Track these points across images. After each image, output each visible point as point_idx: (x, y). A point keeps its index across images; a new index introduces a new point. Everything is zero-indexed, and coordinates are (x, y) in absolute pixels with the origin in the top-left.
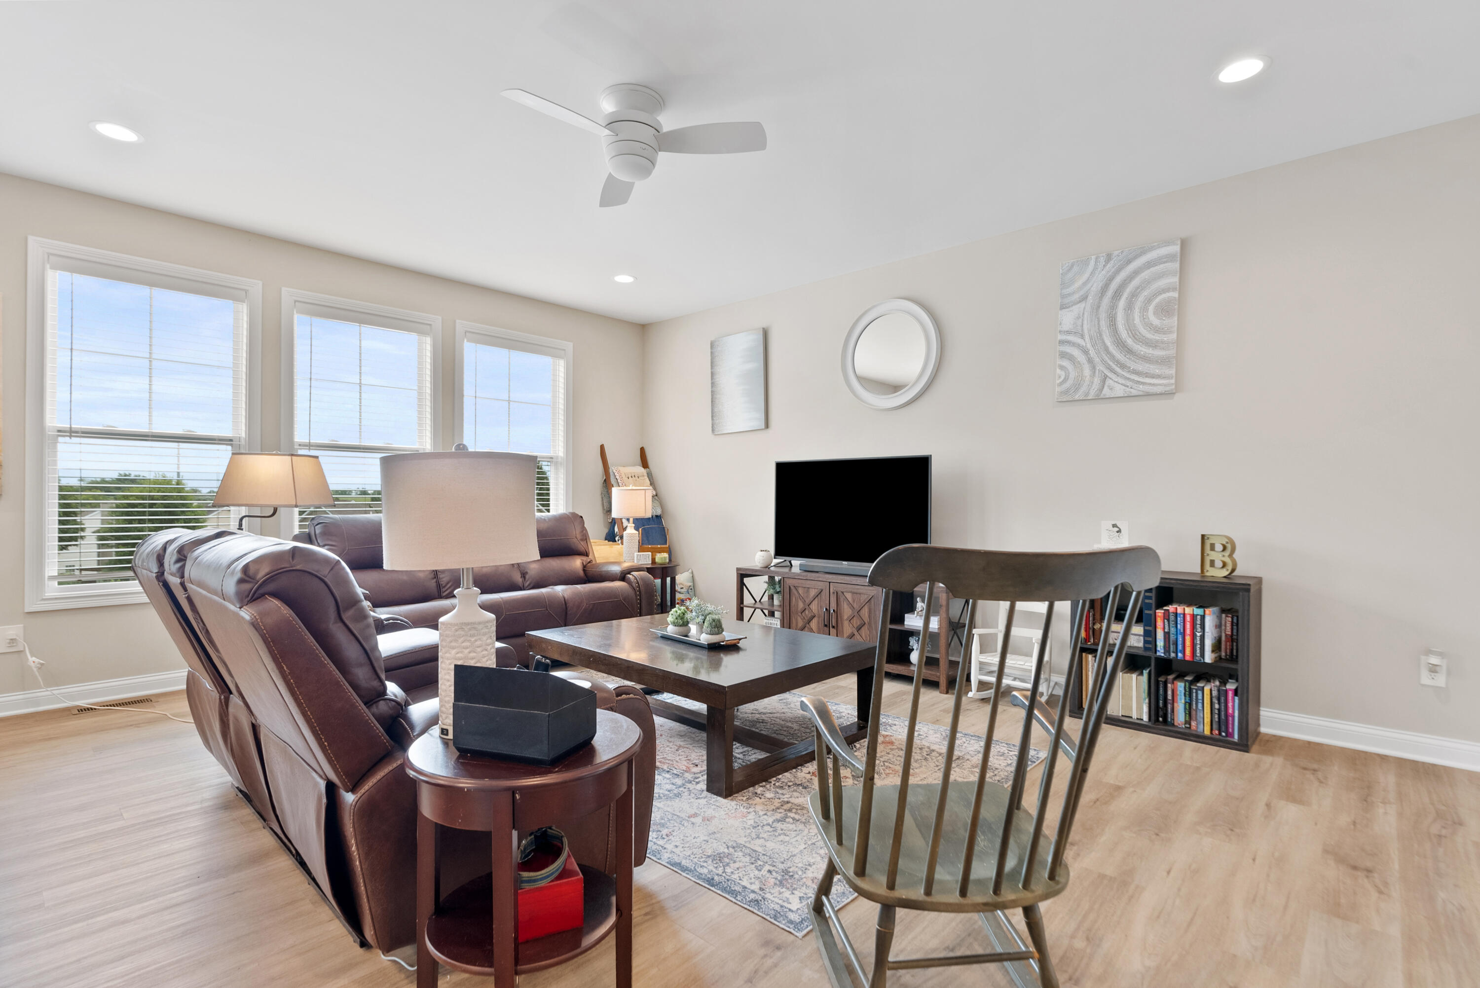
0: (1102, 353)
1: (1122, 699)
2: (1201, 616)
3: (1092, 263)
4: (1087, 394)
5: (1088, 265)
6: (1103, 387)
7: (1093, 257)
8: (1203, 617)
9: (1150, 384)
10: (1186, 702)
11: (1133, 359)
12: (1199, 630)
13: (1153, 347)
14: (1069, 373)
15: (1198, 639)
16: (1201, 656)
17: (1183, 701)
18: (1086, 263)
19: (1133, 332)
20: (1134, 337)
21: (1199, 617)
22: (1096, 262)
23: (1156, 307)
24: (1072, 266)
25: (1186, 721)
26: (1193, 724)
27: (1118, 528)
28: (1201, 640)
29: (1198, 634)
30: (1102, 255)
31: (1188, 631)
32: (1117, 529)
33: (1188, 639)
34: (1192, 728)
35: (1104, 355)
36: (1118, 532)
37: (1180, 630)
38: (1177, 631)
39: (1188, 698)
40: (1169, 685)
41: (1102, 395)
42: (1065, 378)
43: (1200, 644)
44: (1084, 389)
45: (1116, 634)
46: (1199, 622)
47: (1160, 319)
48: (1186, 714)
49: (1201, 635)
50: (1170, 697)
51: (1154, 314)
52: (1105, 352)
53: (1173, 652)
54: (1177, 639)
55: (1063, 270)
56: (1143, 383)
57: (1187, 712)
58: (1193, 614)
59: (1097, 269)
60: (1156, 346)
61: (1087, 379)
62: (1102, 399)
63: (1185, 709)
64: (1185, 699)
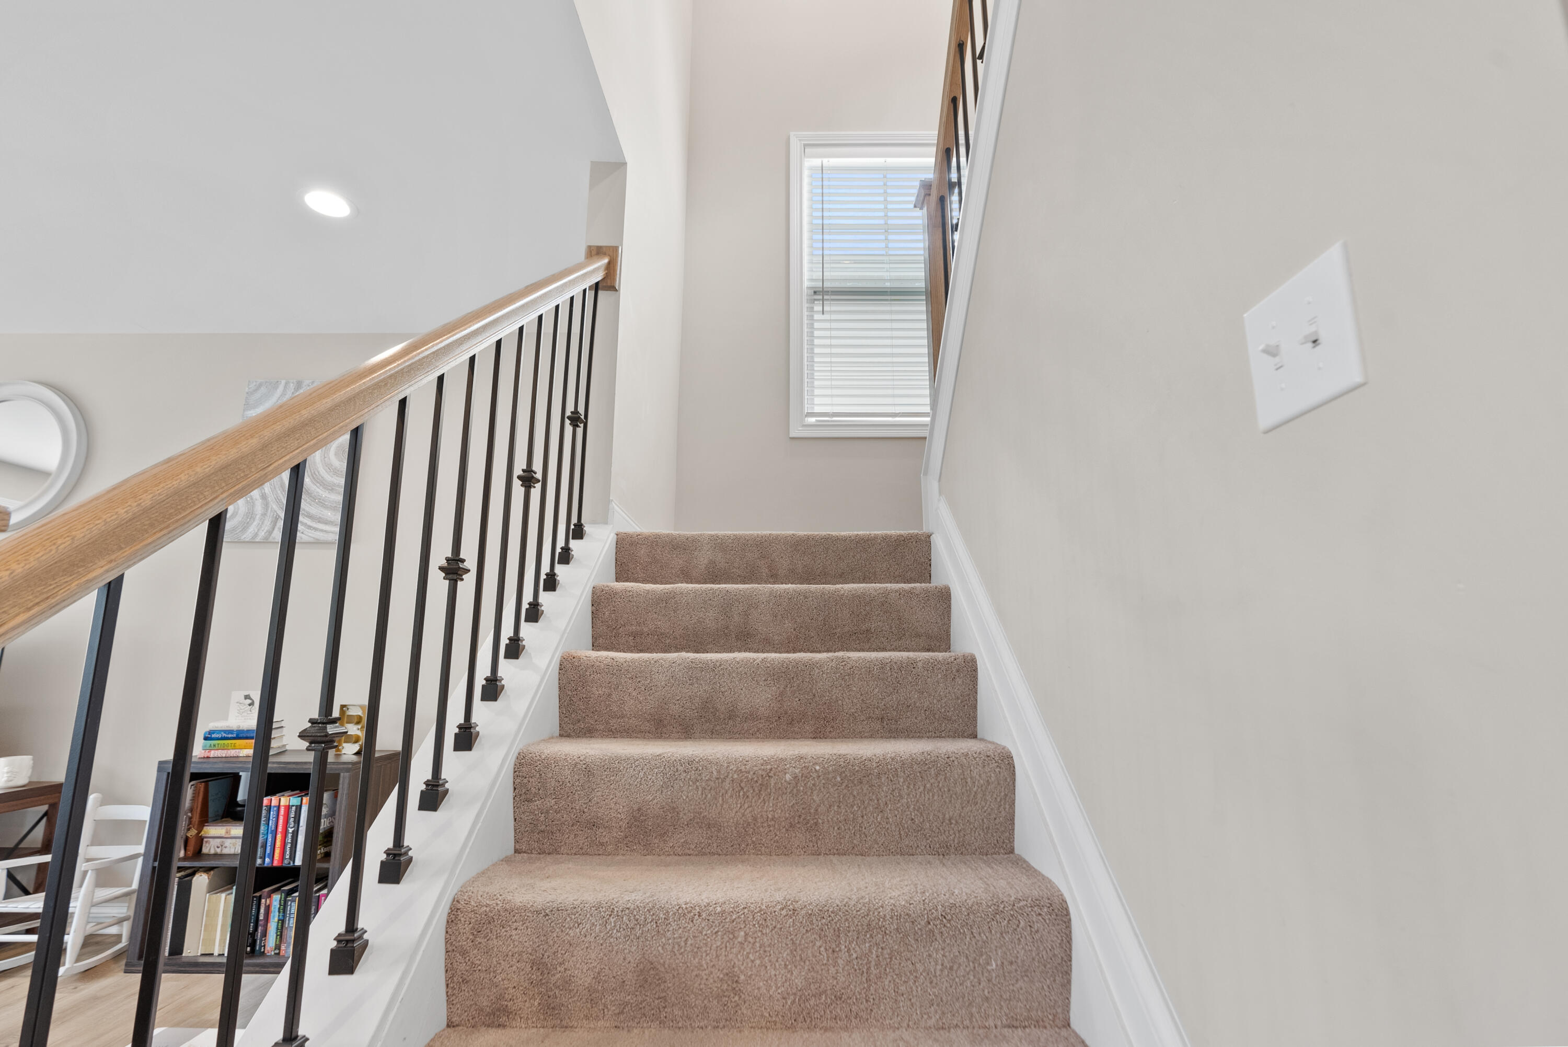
0: (277, 489)
1: (205, 930)
2: (297, 806)
3: (281, 388)
4: (256, 535)
5: (276, 390)
6: (273, 529)
7: (283, 382)
8: (299, 808)
9: (322, 531)
10: (279, 920)
11: (308, 500)
12: (292, 824)
13: (329, 489)
14: (238, 509)
15: (290, 836)
16: (290, 858)
17: (276, 919)
18: (275, 385)
19: (313, 471)
20: (313, 476)
21: (294, 808)
22: (285, 387)
23: (338, 447)
24: (260, 385)
25: (276, 945)
26: (283, 947)
27: (251, 699)
28: (292, 837)
29: (291, 830)
30: (292, 381)
31: (280, 829)
32: (249, 701)
33: (279, 837)
34: (281, 954)
35: (279, 492)
36: (250, 705)
37: (271, 828)
38: (268, 829)
39: (281, 914)
40: (263, 901)
41: (271, 537)
42: (233, 513)
43: (292, 843)
44: (252, 529)
45: (219, 840)
46: (292, 815)
47: (340, 461)
48: (277, 935)
49: (293, 831)
50: (261, 917)
51: (335, 455)
52: (281, 489)
53: (261, 858)
54: (267, 839)
55: (249, 388)
56: (316, 529)
57: (279, 934)
58: (289, 805)
59: (286, 395)
60: (332, 489)
61: (258, 517)
62: (270, 542)
63: (277, 929)
64: (279, 916)
